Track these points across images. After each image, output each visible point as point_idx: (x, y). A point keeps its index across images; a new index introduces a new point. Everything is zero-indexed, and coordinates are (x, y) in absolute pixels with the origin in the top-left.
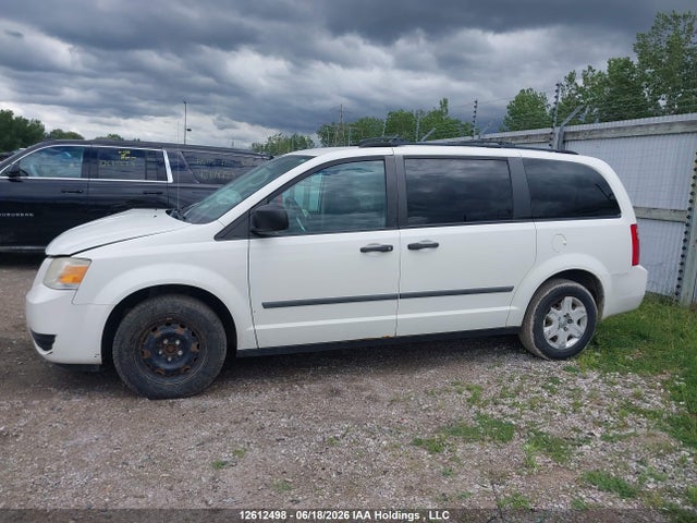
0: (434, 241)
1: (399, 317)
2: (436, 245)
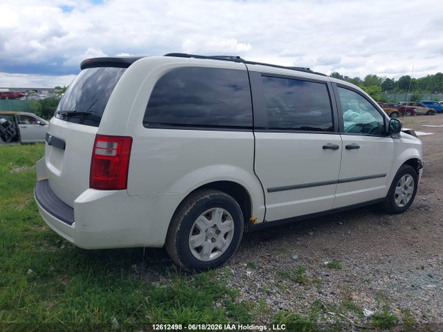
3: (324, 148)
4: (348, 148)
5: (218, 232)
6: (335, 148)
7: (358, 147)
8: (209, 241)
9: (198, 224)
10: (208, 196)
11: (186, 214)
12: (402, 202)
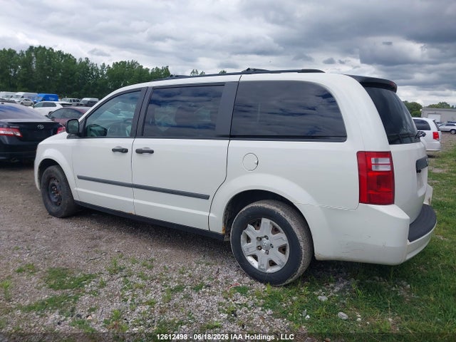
0: (151, 149)
1: (136, 201)
2: (152, 152)
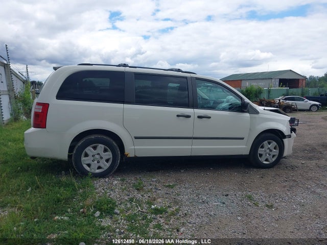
3: (178, 116)
4: (200, 117)
5: (101, 158)
6: (188, 117)
7: (210, 118)
8: (96, 162)
9: (87, 151)
10: (93, 137)
11: (79, 145)
12: (267, 160)
